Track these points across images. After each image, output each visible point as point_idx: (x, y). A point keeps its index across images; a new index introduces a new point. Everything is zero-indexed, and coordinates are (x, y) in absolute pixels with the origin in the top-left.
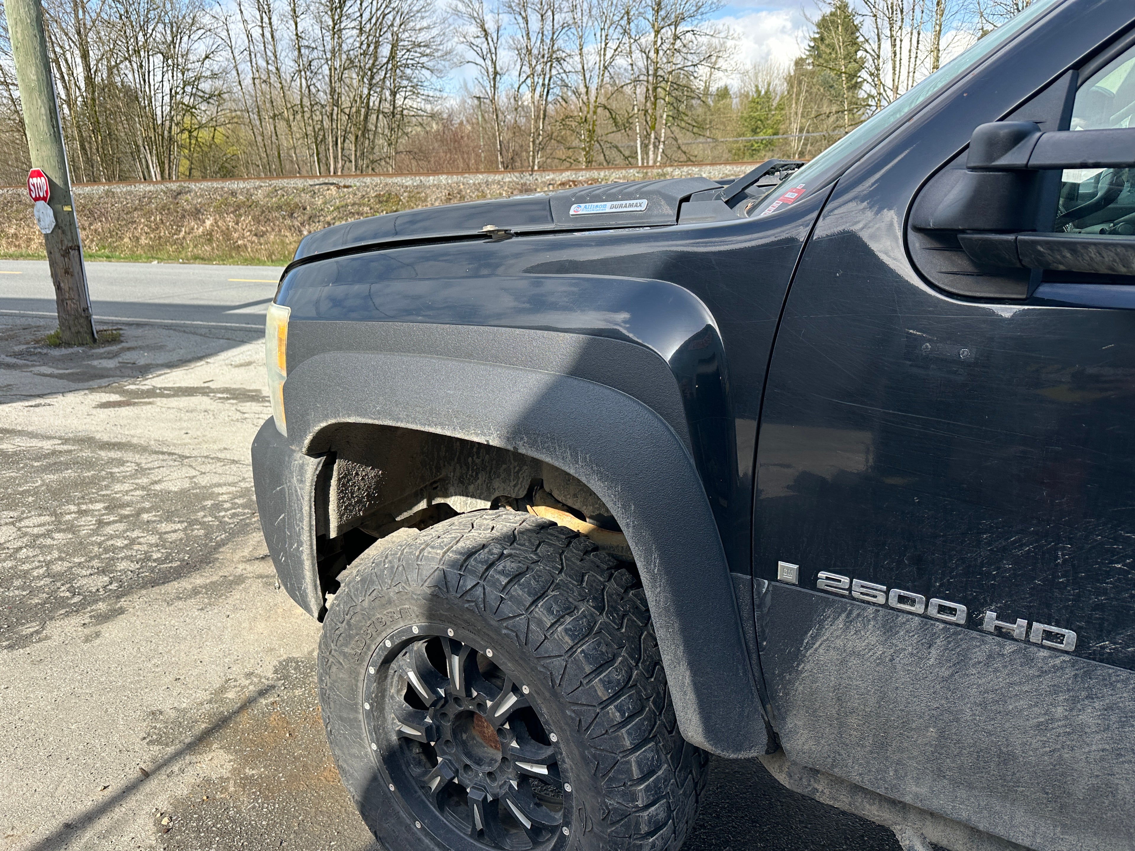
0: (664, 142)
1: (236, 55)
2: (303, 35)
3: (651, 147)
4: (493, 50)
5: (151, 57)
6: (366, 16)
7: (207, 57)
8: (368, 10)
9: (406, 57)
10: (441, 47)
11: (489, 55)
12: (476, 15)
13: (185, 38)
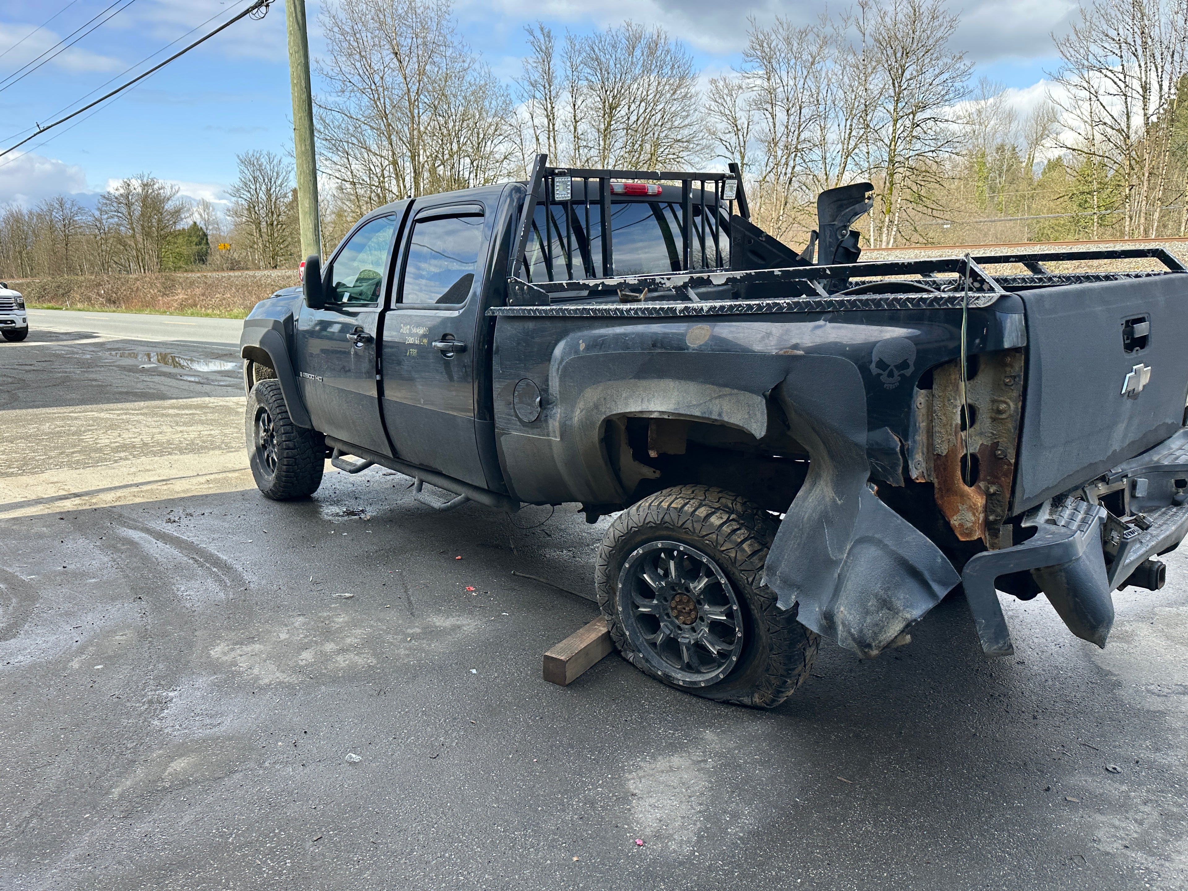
0: (897, 225)
1: (526, 156)
2: (582, 136)
3: (885, 230)
4: (742, 144)
5: (462, 161)
6: (633, 118)
7: (505, 158)
8: (635, 112)
9: (667, 151)
10: (701, 142)
11: (738, 148)
12: (727, 112)
13: (489, 143)
